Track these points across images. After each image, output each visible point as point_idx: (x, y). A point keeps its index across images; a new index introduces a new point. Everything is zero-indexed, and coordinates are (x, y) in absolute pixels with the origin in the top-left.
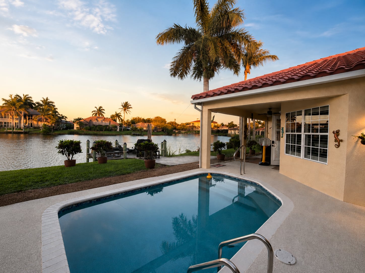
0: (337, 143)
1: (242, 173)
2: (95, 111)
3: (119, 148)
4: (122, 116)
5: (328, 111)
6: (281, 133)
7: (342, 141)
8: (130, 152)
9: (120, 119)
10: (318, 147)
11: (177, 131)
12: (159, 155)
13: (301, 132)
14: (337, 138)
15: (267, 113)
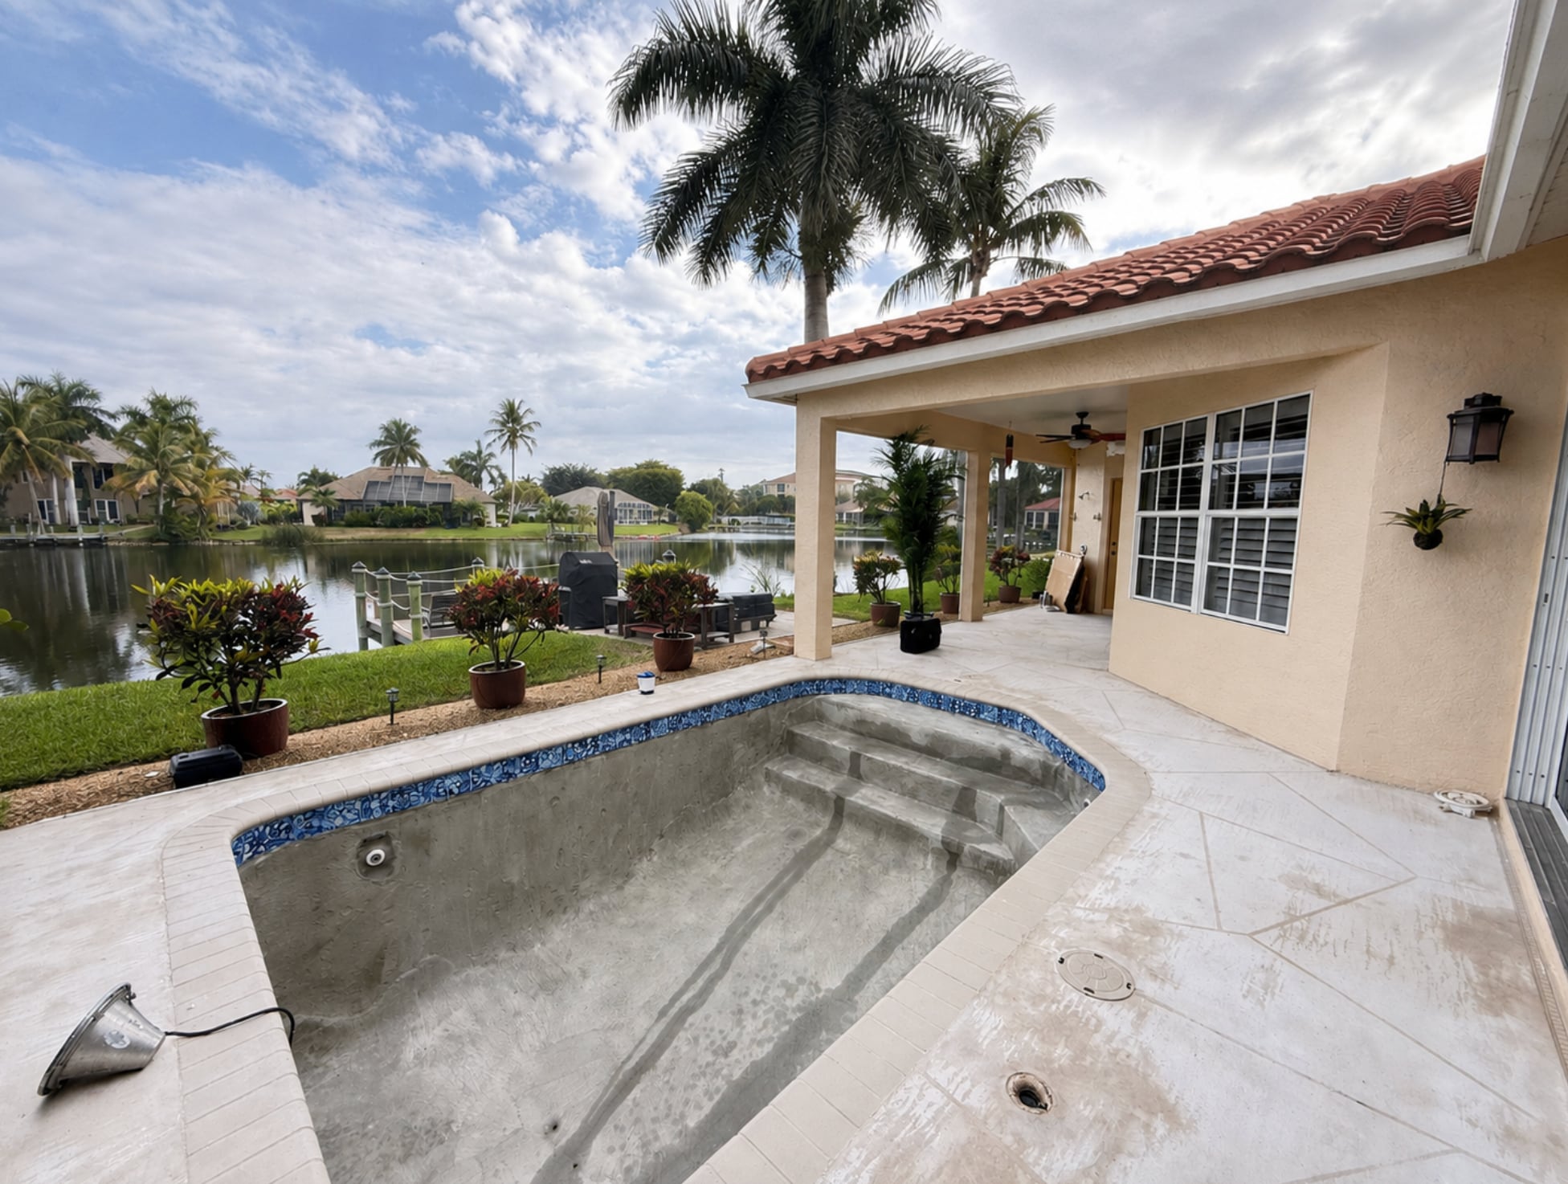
2: (382, 442)
5: (1306, 416)
10: (1260, 566)
13: (1197, 508)
15: (1070, 434)
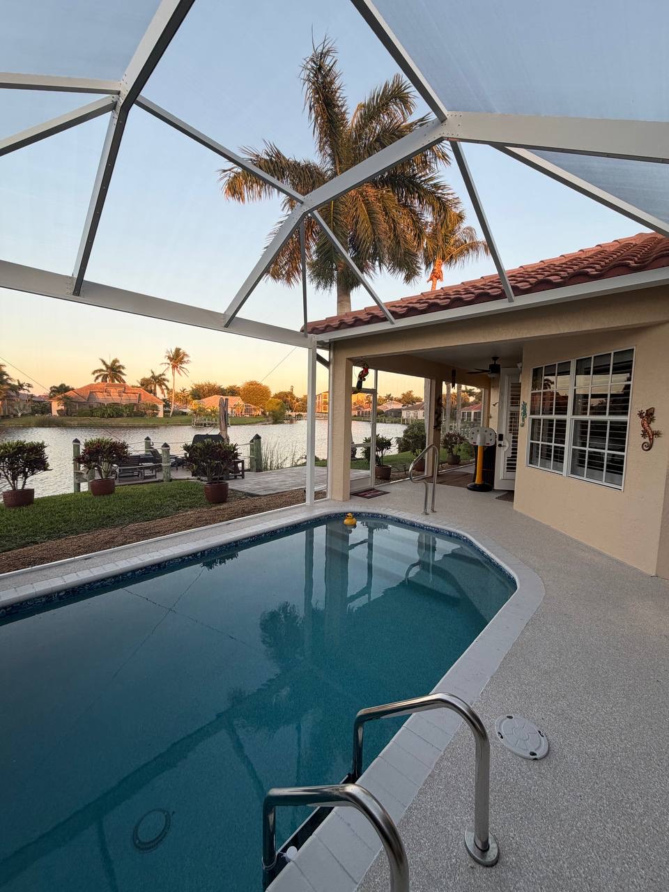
0: (647, 440)
1: (429, 510)
2: (101, 370)
3: (153, 457)
4: (168, 381)
5: (632, 361)
6: (521, 417)
7: (657, 434)
8: (178, 463)
9: (164, 387)
10: (604, 449)
11: (294, 414)
12: (243, 470)
13: (566, 414)
14: (649, 426)
15: (488, 369)
